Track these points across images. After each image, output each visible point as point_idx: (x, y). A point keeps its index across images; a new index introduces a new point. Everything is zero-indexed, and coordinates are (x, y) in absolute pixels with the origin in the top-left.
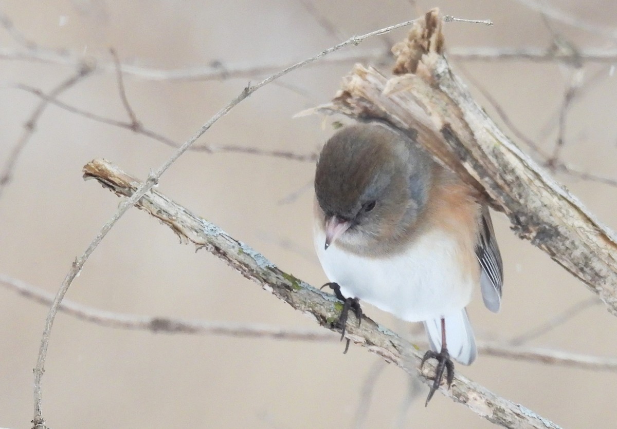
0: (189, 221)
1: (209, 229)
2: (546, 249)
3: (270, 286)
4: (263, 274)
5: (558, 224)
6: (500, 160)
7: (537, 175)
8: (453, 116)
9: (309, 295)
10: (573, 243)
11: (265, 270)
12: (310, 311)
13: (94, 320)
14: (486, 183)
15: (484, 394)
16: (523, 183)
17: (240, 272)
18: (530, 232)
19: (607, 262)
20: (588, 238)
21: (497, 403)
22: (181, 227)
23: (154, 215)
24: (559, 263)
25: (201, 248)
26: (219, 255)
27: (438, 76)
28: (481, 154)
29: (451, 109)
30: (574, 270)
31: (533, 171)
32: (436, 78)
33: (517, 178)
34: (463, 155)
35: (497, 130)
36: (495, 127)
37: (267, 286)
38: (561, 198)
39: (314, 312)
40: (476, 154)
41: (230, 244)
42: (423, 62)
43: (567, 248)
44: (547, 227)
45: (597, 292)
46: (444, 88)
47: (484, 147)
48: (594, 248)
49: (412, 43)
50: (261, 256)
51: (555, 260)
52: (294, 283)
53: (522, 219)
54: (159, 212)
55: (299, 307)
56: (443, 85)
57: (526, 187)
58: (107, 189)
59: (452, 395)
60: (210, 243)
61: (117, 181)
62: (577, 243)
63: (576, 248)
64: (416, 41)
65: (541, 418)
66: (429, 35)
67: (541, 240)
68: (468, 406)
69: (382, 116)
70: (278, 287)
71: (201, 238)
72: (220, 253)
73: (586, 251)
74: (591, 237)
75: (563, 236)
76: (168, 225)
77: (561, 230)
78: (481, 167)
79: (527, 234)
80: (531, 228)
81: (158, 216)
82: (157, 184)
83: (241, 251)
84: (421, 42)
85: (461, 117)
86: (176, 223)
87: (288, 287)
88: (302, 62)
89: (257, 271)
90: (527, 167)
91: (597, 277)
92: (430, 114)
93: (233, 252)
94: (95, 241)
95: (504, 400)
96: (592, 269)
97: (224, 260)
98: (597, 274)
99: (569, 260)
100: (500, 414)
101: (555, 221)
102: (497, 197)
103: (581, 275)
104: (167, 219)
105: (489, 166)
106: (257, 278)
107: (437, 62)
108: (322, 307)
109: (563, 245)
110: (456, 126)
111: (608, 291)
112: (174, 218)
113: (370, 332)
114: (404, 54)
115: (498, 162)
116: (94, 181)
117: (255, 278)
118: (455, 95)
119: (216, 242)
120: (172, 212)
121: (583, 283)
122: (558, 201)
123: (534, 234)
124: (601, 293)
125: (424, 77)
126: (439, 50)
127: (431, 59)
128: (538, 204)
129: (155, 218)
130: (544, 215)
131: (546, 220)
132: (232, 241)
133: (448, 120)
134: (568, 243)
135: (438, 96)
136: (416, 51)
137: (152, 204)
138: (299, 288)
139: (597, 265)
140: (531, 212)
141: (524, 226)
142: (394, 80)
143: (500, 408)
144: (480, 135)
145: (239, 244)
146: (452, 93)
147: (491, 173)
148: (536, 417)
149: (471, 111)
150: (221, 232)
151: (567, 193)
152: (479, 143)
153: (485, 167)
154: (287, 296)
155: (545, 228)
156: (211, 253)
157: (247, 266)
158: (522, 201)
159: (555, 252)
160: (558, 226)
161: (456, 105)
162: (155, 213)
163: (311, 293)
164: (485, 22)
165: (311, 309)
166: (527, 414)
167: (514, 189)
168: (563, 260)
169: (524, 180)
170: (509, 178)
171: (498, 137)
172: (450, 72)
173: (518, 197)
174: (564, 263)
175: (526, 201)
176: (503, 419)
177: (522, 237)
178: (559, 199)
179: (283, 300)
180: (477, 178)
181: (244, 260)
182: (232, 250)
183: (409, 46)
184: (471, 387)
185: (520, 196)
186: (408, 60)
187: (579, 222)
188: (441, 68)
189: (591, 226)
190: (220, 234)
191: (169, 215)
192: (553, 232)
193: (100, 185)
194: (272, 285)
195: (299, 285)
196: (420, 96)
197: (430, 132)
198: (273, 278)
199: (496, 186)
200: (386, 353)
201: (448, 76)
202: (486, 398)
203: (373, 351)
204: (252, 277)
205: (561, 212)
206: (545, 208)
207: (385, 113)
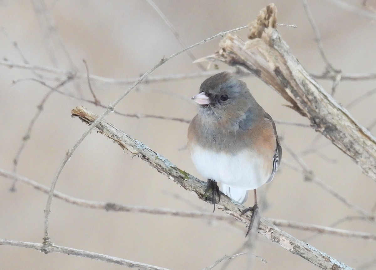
0: (129, 141)
1: (140, 145)
2: (330, 138)
3: (173, 177)
4: (169, 170)
5: (336, 124)
6: (306, 87)
7: (325, 97)
8: (281, 62)
9: (194, 182)
10: (344, 134)
11: (170, 168)
12: (194, 191)
13: (74, 203)
14: (298, 101)
15: (289, 238)
16: (318, 100)
17: (156, 169)
18: (321, 128)
19: (363, 145)
20: (353, 132)
21: (295, 243)
22: (124, 144)
23: (109, 138)
24: (336, 146)
25: (135, 156)
26: (145, 160)
27: (273, 40)
28: (295, 84)
29: (280, 59)
30: (344, 150)
31: (323, 94)
32: (272, 41)
33: (315, 98)
34: (286, 85)
35: (304, 71)
36: (303, 70)
37: (171, 177)
38: (339, 110)
39: (196, 192)
40: (293, 84)
41: (151, 154)
42: (265, 33)
43: (341, 137)
44: (331, 125)
45: (357, 162)
46: (276, 47)
47: (297, 80)
48: (355, 138)
49: (259, 22)
50: (168, 160)
51: (334, 144)
52: (186, 175)
53: (317, 120)
54: (113, 136)
55: (188, 188)
56: (276, 45)
57: (320, 103)
58: (84, 123)
59: (271, 238)
60: (140, 153)
61: (90, 118)
62: (346, 135)
63: (346, 137)
64: (261, 21)
65: (320, 251)
66: (268, 18)
67: (327, 132)
68: (280, 244)
69: (242, 62)
70: (177, 177)
71: (135, 150)
72: (145, 158)
73: (352, 139)
74: (354, 131)
75: (339, 130)
76: (117, 143)
77: (338, 127)
78: (295, 91)
79: (319, 129)
80: (322, 126)
81: (112, 138)
82: (113, 110)
83: (157, 158)
84: (264, 21)
85: (285, 63)
86: (122, 142)
87: (182, 178)
88: (193, 46)
89: (165, 169)
90: (320, 92)
91: (357, 154)
92: (268, 61)
93: (152, 158)
94: (79, 141)
95: (300, 241)
96: (354, 149)
97: (148, 163)
98: (357, 152)
99: (342, 144)
100: (297, 249)
101: (335, 122)
102: (304, 108)
103: (348, 152)
104: (117, 139)
105: (300, 91)
106: (165, 172)
107: (273, 32)
108: (201, 189)
109: (339, 135)
110: (283, 69)
111: (363, 161)
112: (121, 139)
113: (227, 203)
114: (255, 28)
115: (304, 89)
116: (77, 118)
117: (164, 173)
118: (282, 51)
119: (143, 152)
120: (120, 136)
121: (349, 157)
122: (337, 111)
123: (323, 129)
124: (359, 163)
125: (265, 41)
126: (274, 26)
127: (269, 30)
128: (326, 112)
129: (110, 139)
130: (329, 118)
131: (330, 121)
132: (152, 152)
133: (278, 65)
134: (341, 134)
135: (273, 52)
136: (261, 26)
137: (109, 131)
138: (189, 178)
139: (357, 147)
140: (322, 117)
141: (318, 124)
142: (249, 42)
143: (297, 246)
144: (295, 74)
145: (156, 154)
146: (281, 50)
147: (300, 94)
148: (317, 251)
149: (290, 60)
150: (146, 147)
151: (342, 107)
152: (295, 78)
153: (297, 91)
154: (181, 182)
155: (329, 126)
156: (141, 158)
157: (160, 166)
158: (317, 111)
159: (334, 139)
160: (336, 125)
161: (282, 56)
162: (110, 137)
163: (195, 181)
164: (292, 26)
165: (195, 190)
166: (312, 249)
167: (313, 104)
168: (339, 144)
169: (318, 99)
170: (310, 97)
171: (305, 75)
172: (279, 38)
173: (315, 108)
174: (339, 146)
175: (320, 110)
176: (298, 251)
177: (317, 131)
178: (337, 110)
179: (179, 185)
180: (293, 97)
181: (159, 162)
182: (152, 157)
183: (257, 24)
184: (281, 233)
185: (316, 108)
186: (257, 31)
187: (348, 123)
188: (275, 36)
189: (354, 125)
190: (145, 148)
191: (118, 137)
192: (333, 128)
193: (81, 121)
194: (174, 176)
195: (188, 177)
196: (263, 51)
197: (268, 72)
198: (174, 172)
199: (303, 102)
200: (235, 214)
201: (278, 40)
202: (290, 240)
203: (228, 213)
204: (163, 172)
205: (338, 117)
206: (329, 115)
207: (243, 60)
